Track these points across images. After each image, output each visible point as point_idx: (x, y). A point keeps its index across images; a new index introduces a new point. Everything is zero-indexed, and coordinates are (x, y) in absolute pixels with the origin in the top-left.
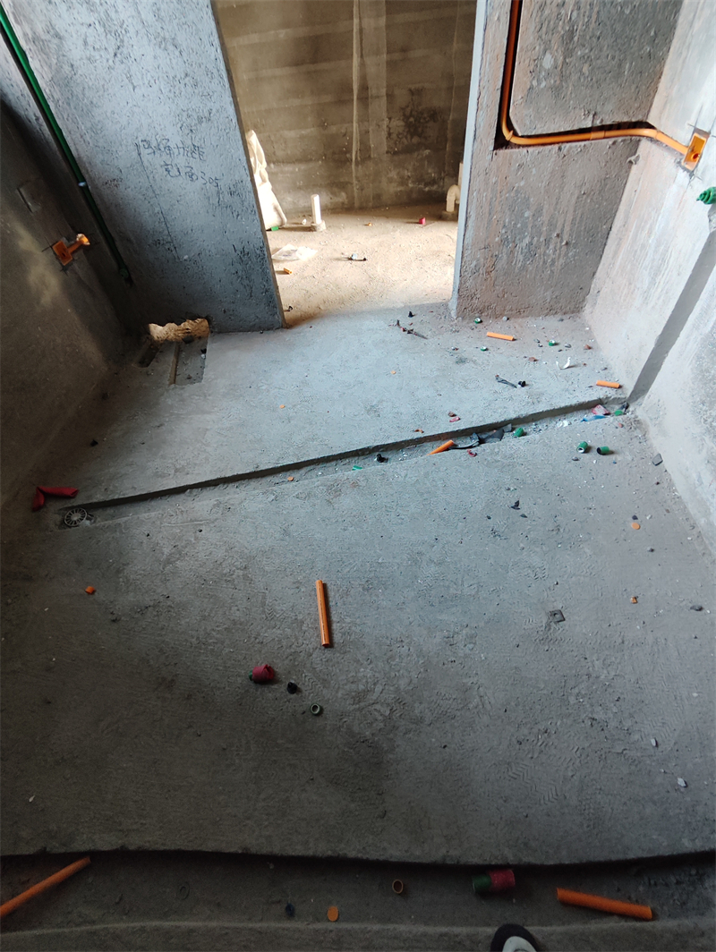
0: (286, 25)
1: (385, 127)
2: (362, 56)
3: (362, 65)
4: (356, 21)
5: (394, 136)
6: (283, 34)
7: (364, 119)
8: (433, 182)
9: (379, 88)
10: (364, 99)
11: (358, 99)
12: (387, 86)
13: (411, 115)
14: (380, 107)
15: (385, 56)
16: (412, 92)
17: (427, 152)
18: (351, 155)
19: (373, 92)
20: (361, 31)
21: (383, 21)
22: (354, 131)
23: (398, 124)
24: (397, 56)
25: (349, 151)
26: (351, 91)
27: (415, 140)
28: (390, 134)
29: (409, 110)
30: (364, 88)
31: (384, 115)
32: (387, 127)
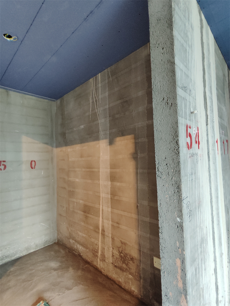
0: (82, 200)
2: (103, 218)
3: (103, 222)
4: (101, 206)
5: (115, 257)
7: (103, 242)
9: (109, 233)
10: (103, 235)
11: (101, 233)
12: (112, 234)
13: (122, 253)
14: (109, 241)
15: (111, 222)
16: (122, 243)
17: (131, 276)
18: (98, 255)
19: (106, 233)
20: (102, 210)
21: (110, 210)
22: (100, 245)
23: (116, 253)
24: (115, 224)
25: (97, 252)
26: (99, 229)
27: (124, 266)
28: (113, 256)
29: (121, 249)
30: (103, 231)
31: (111, 245)
32: (112, 251)
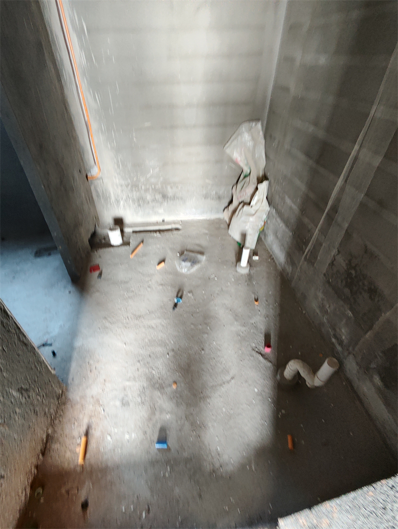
0: (316, 124)
1: (333, 254)
2: (346, 181)
3: (342, 189)
4: (356, 147)
5: (335, 269)
6: (311, 129)
7: (324, 232)
8: (341, 343)
9: (344, 220)
10: (330, 219)
11: (327, 213)
12: (351, 225)
13: (354, 268)
14: (337, 233)
15: (362, 195)
16: (366, 250)
17: (350, 314)
18: (306, 249)
19: (339, 218)
20: (356, 159)
22: (315, 234)
23: (342, 262)
24: (373, 204)
25: (306, 244)
26: (327, 204)
27: (347, 291)
28: (332, 264)
29: (355, 261)
30: (335, 209)
31: (337, 245)
32: (334, 256)
